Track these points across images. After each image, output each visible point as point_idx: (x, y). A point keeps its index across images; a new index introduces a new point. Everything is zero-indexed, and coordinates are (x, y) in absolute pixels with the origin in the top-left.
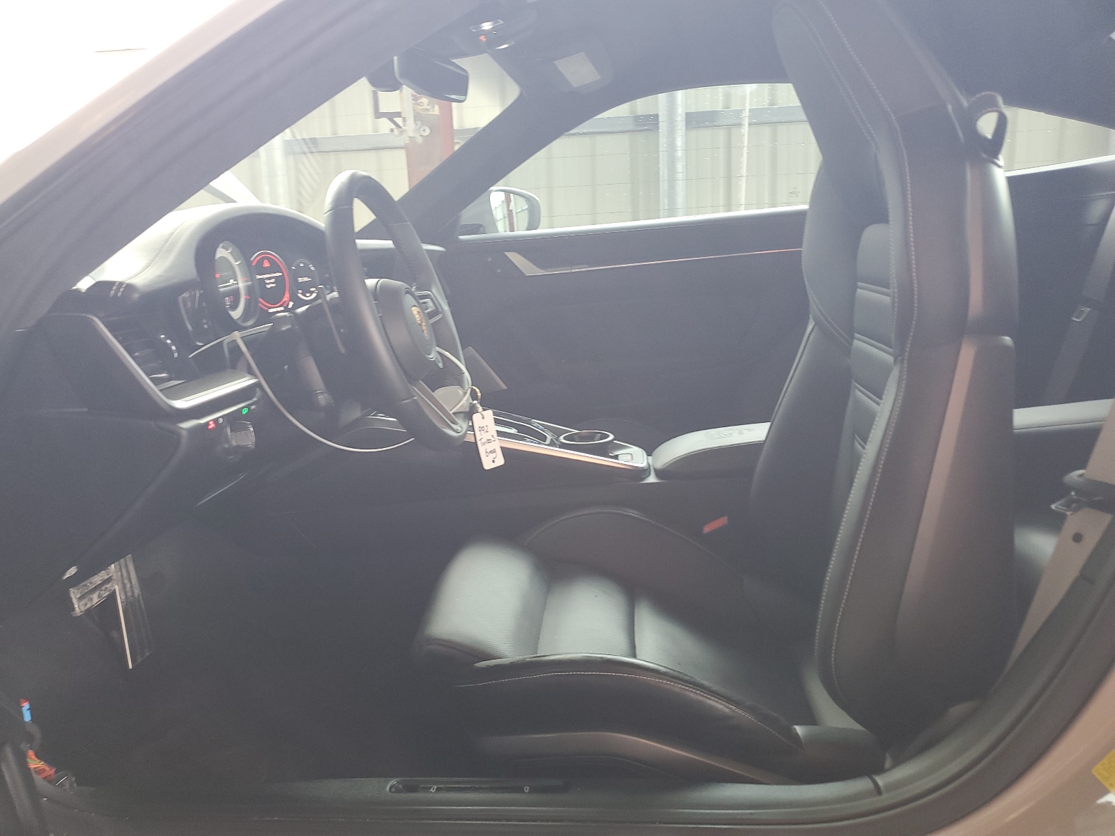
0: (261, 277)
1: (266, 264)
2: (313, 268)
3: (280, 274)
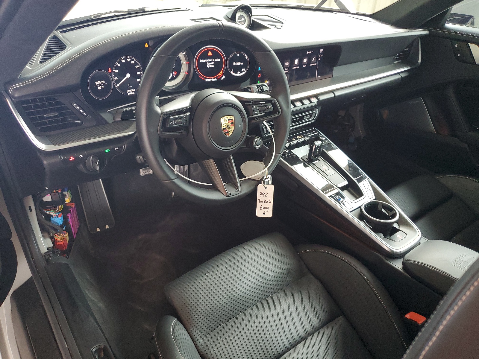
0: (204, 61)
1: (210, 54)
2: (247, 57)
3: (219, 60)
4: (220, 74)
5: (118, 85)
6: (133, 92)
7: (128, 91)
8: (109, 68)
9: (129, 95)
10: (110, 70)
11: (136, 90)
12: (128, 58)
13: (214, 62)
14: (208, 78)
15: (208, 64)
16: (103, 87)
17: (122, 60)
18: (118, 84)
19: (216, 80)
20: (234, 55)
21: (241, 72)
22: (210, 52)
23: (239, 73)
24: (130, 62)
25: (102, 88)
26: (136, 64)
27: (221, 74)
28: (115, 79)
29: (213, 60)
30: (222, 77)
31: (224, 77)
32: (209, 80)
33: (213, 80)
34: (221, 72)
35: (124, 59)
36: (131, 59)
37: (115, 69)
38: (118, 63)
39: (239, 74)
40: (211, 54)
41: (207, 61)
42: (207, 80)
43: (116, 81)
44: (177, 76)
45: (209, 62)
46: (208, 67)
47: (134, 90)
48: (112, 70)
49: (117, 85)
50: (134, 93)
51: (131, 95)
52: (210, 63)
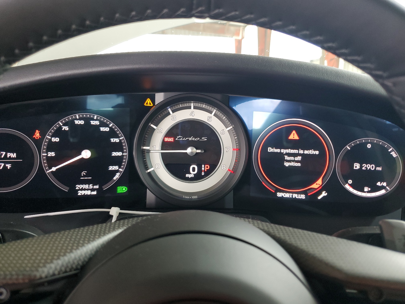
0: (278, 151)
1: (294, 136)
2: (395, 154)
3: (317, 152)
4: (316, 185)
5: (54, 169)
6: (92, 190)
7: (78, 187)
8: (37, 131)
9: (79, 194)
10: (37, 135)
11: (103, 187)
12: (93, 120)
13: (302, 155)
14: (283, 191)
15: (287, 158)
16: (9, 166)
17: (77, 119)
18: (55, 167)
19: (303, 197)
20: (356, 146)
21: (375, 189)
22: (294, 132)
23: (369, 192)
24: (97, 127)
25: (5, 167)
26: (113, 133)
27: (318, 186)
28: (49, 155)
29: (301, 152)
30: (320, 193)
31: (324, 194)
32: (287, 195)
33: (295, 196)
34: (320, 182)
35: (80, 119)
36: (100, 121)
37: (54, 135)
38: (64, 125)
39: (366, 194)
40: (296, 137)
41: (284, 151)
42: (279, 195)
43: (48, 159)
44: (208, 173)
45: (289, 155)
46: (287, 164)
47: (97, 187)
48: (43, 135)
49: (50, 168)
50: (95, 193)
51: (85, 196)
52: (292, 158)
